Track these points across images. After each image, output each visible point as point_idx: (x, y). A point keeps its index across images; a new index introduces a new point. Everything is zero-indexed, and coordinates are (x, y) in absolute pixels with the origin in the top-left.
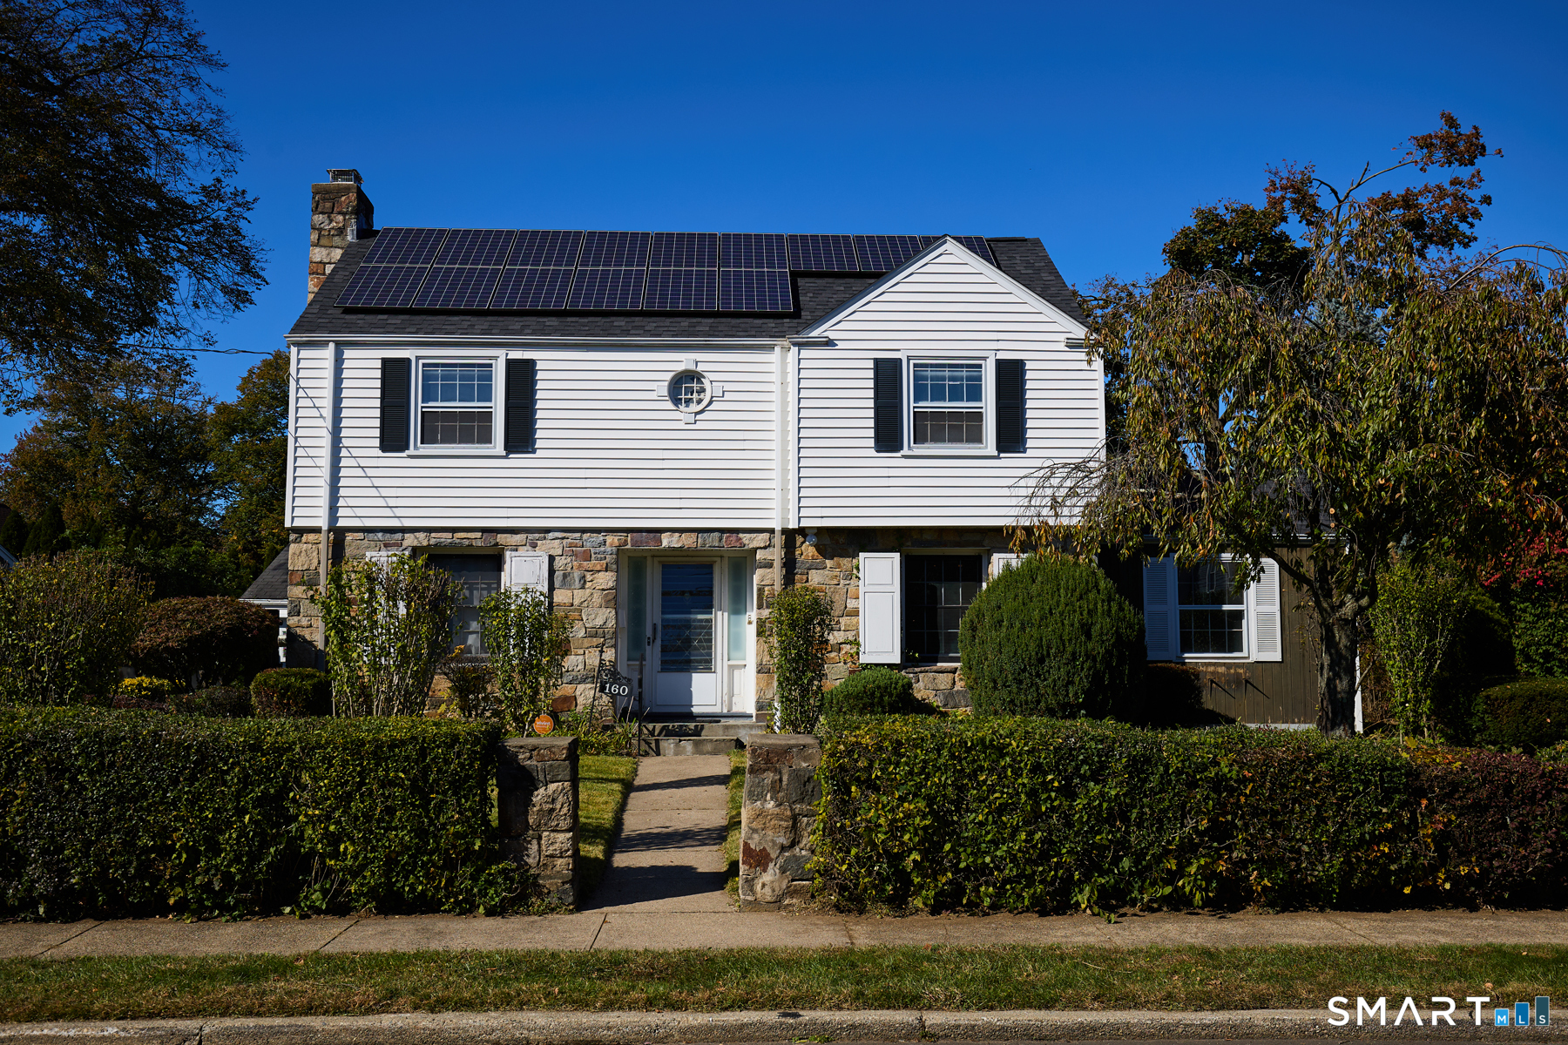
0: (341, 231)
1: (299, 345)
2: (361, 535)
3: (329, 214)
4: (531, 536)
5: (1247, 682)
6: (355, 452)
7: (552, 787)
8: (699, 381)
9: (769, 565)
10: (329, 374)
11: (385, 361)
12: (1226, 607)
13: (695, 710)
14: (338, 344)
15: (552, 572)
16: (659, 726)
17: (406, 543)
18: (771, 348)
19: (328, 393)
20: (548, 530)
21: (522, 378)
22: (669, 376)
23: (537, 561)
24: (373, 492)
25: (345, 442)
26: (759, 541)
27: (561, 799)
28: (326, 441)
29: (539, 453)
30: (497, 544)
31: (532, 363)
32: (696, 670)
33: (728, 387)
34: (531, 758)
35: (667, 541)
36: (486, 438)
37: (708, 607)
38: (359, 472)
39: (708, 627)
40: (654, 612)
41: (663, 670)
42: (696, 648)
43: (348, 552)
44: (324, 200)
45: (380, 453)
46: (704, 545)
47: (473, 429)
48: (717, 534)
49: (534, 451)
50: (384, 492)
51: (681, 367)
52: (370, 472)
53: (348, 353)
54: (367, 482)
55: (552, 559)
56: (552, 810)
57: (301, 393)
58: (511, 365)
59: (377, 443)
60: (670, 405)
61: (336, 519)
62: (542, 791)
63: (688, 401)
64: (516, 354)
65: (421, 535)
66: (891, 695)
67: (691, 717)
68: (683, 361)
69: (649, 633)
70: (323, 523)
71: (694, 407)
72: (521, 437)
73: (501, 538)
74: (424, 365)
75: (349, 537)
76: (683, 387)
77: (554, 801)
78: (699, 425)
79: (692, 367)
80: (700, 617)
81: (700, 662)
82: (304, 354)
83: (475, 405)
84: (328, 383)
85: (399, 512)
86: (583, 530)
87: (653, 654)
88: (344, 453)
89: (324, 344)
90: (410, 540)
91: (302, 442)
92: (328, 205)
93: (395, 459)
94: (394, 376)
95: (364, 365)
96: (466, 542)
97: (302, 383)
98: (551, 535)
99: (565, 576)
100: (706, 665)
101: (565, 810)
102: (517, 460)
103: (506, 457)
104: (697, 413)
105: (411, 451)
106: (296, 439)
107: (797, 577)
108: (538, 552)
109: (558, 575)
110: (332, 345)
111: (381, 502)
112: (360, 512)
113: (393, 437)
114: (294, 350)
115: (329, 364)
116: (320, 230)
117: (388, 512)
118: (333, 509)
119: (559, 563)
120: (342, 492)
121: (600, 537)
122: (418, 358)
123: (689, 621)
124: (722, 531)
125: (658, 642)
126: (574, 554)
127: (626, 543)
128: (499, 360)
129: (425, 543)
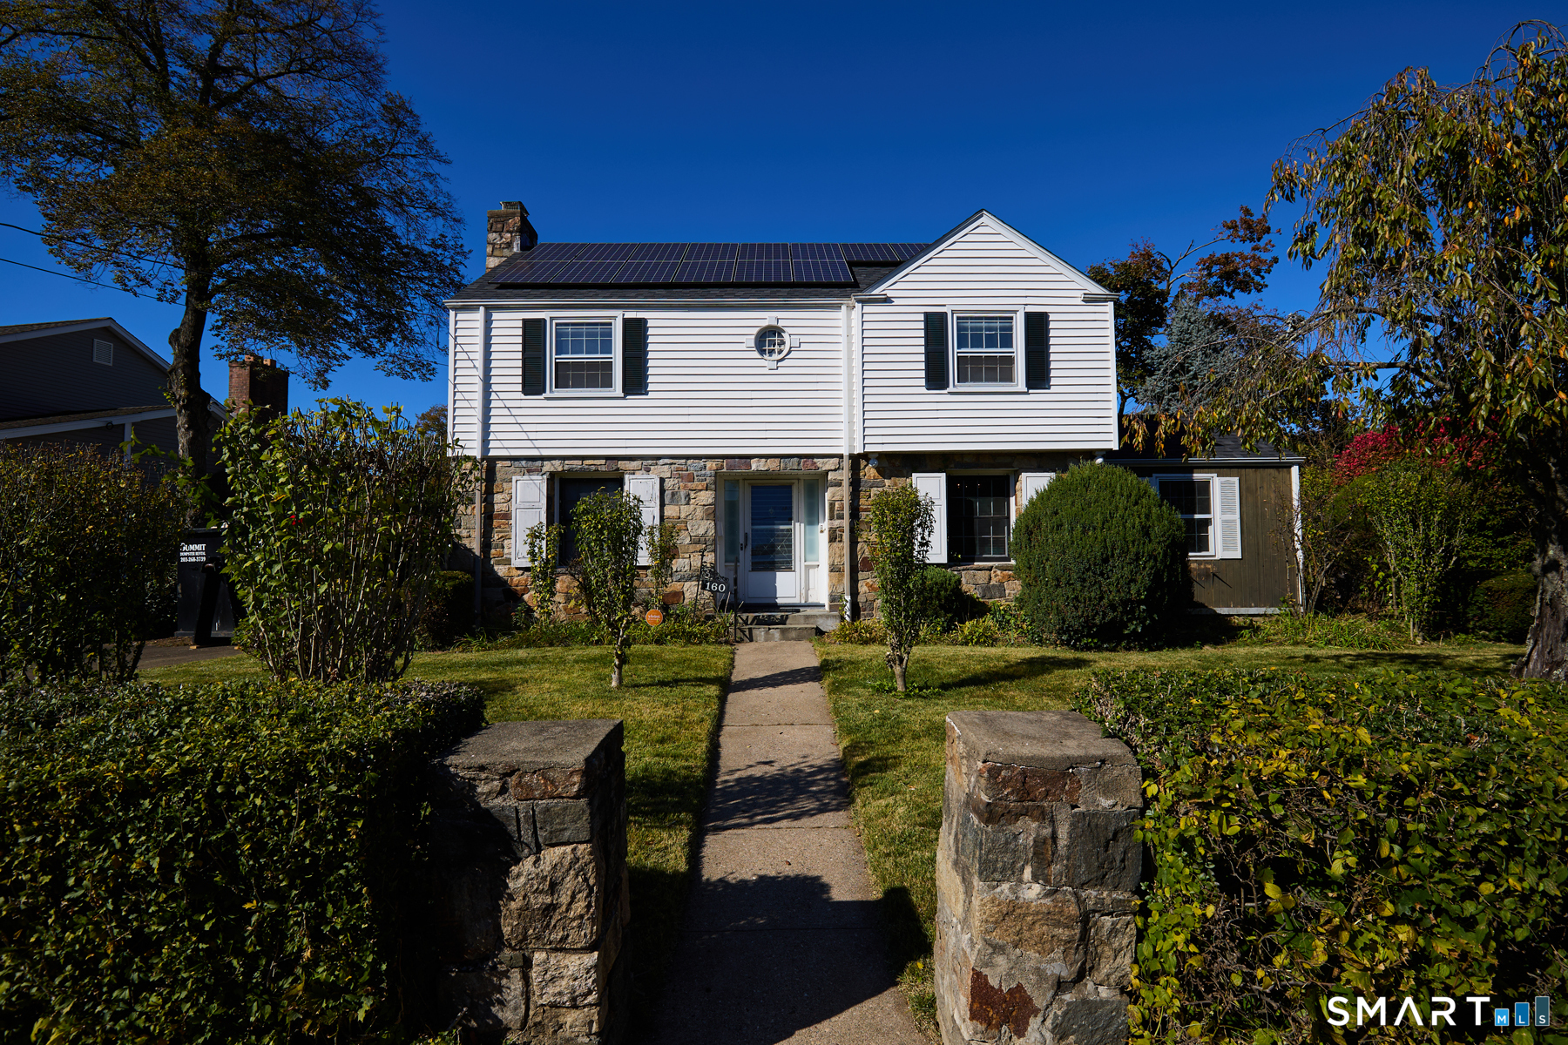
0: (509, 245)
1: (458, 309)
2: (508, 463)
3: (500, 232)
4: (645, 463)
5: (1214, 575)
6: (502, 396)
7: (551, 855)
8: (780, 335)
9: (839, 484)
10: (480, 332)
11: (525, 321)
12: (1197, 516)
13: (779, 601)
14: (487, 308)
15: (662, 491)
16: (751, 616)
17: (545, 469)
18: (838, 307)
19: (480, 348)
20: (659, 457)
21: (636, 334)
22: (755, 331)
23: (650, 482)
24: (517, 428)
25: (494, 388)
26: (831, 464)
27: (569, 884)
28: (479, 387)
29: (651, 395)
30: (618, 469)
31: (644, 321)
32: (780, 569)
33: (803, 339)
34: (503, 791)
35: (755, 465)
36: (608, 383)
37: (788, 519)
38: (506, 412)
39: (788, 535)
40: (745, 524)
41: (753, 570)
42: (779, 552)
43: (499, 476)
44: (497, 222)
45: (523, 397)
46: (785, 468)
47: (596, 376)
48: (796, 459)
49: (647, 393)
50: (526, 428)
51: (765, 324)
52: (514, 412)
53: (495, 316)
54: (512, 420)
55: (662, 481)
56: (550, 909)
57: (459, 348)
58: (626, 322)
59: (519, 388)
60: (756, 354)
61: (489, 450)
62: (527, 865)
63: (771, 352)
64: (631, 315)
65: (557, 463)
66: (946, 590)
67: (775, 607)
68: (767, 318)
69: (742, 540)
70: (476, 453)
71: (776, 356)
72: (636, 382)
73: (621, 464)
74: (557, 324)
75: (499, 464)
76: (767, 339)
77: (554, 887)
78: (780, 371)
79: (775, 323)
80: (782, 527)
81: (782, 563)
82: (460, 316)
83: (598, 357)
84: (480, 340)
85: (538, 444)
86: (688, 457)
87: (745, 557)
88: (493, 396)
89: (475, 308)
90: (548, 466)
91: (459, 388)
92: (499, 226)
93: (535, 401)
94: (533, 333)
95: (509, 325)
96: (593, 468)
97: (459, 340)
98: (661, 462)
99: (673, 495)
100: (788, 566)
101: (579, 907)
102: (634, 401)
103: (624, 398)
104: (778, 361)
105: (548, 394)
106: (455, 385)
107: (862, 494)
108: (651, 476)
109: (668, 494)
110: (482, 309)
111: (523, 436)
112: (507, 444)
113: (532, 383)
114: (452, 313)
115: (480, 324)
116: (494, 244)
117: (529, 444)
118: (485, 441)
119: (669, 484)
120: (493, 428)
121: (702, 463)
122: (552, 319)
123: (773, 530)
124: (800, 456)
125: (749, 547)
126: (680, 477)
127: (722, 467)
128: (617, 319)
129: (560, 469)
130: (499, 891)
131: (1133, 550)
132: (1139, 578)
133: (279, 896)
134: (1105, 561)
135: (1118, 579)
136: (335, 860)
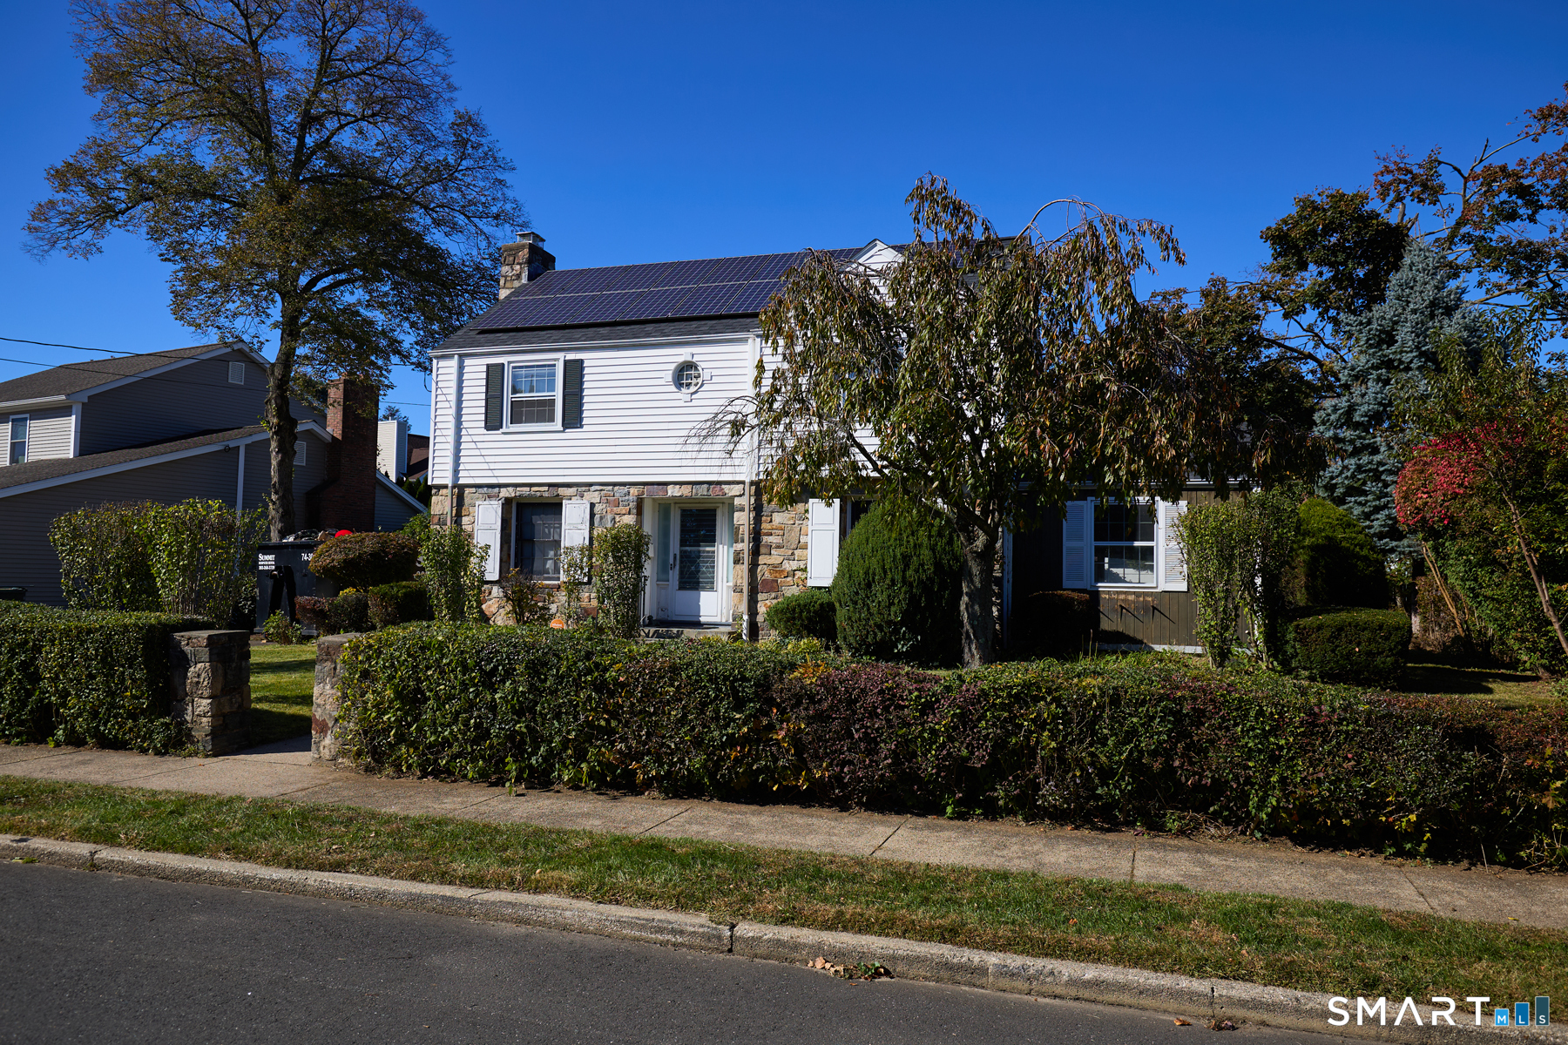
0: (519, 276)
1: (438, 358)
2: (473, 490)
3: (511, 265)
4: (580, 489)
5: (1154, 608)
6: (471, 431)
7: (199, 665)
8: (696, 369)
9: (742, 510)
10: (454, 377)
11: (488, 366)
12: (1137, 544)
13: (703, 619)
14: (461, 356)
15: (592, 515)
17: (501, 495)
18: (745, 340)
19: (453, 391)
20: (591, 485)
21: (574, 372)
22: (673, 367)
23: (582, 507)
24: (481, 459)
25: (465, 425)
26: (737, 489)
27: (203, 675)
28: (452, 425)
29: (585, 428)
30: (558, 495)
31: (582, 361)
32: (704, 589)
33: (715, 372)
34: (188, 644)
35: (673, 491)
36: (552, 419)
37: (711, 540)
38: (473, 445)
39: (712, 555)
40: (675, 547)
41: (680, 588)
42: (704, 573)
43: (467, 501)
44: (509, 255)
45: (486, 432)
46: (697, 494)
47: (541, 411)
48: (706, 486)
49: (581, 427)
50: (488, 459)
51: (681, 359)
52: (480, 445)
53: (467, 362)
54: (477, 452)
55: (592, 505)
56: (198, 683)
57: (439, 392)
58: (566, 362)
59: (483, 424)
60: (673, 388)
61: (458, 479)
62: (192, 669)
63: (688, 385)
64: (571, 356)
65: (511, 489)
67: (697, 624)
68: (683, 354)
69: (671, 561)
70: (449, 482)
71: (693, 389)
72: (573, 418)
73: (562, 491)
74: (514, 368)
75: (467, 491)
76: (684, 374)
77: (199, 676)
78: (694, 403)
79: (689, 359)
80: (708, 549)
81: (707, 583)
82: (442, 364)
83: (544, 395)
84: (454, 384)
85: (497, 473)
86: (614, 484)
87: (674, 575)
88: (464, 432)
89: (450, 357)
90: (504, 493)
91: (439, 425)
92: (511, 258)
93: (495, 435)
94: (494, 375)
95: (476, 369)
96: (538, 494)
97: (440, 384)
98: (593, 488)
99: (601, 518)
100: (711, 587)
101: (205, 683)
102: (571, 433)
103: (563, 431)
104: (692, 394)
105: (504, 429)
106: (435, 423)
107: (764, 518)
108: (585, 501)
109: (597, 518)
110: (456, 357)
111: (485, 466)
112: (473, 473)
113: (493, 422)
114: (435, 361)
115: (454, 370)
116: (506, 277)
117: (489, 473)
118: (456, 471)
119: (597, 509)
120: (462, 460)
121: (626, 489)
122: (509, 363)
123: (699, 552)
124: (710, 483)
125: (677, 567)
126: (608, 501)
127: (643, 493)
128: (560, 358)
129: (513, 495)
130: (186, 677)
131: (890, 576)
132: (896, 601)
133: (123, 666)
134: (869, 586)
135: (879, 602)
136: (136, 657)
